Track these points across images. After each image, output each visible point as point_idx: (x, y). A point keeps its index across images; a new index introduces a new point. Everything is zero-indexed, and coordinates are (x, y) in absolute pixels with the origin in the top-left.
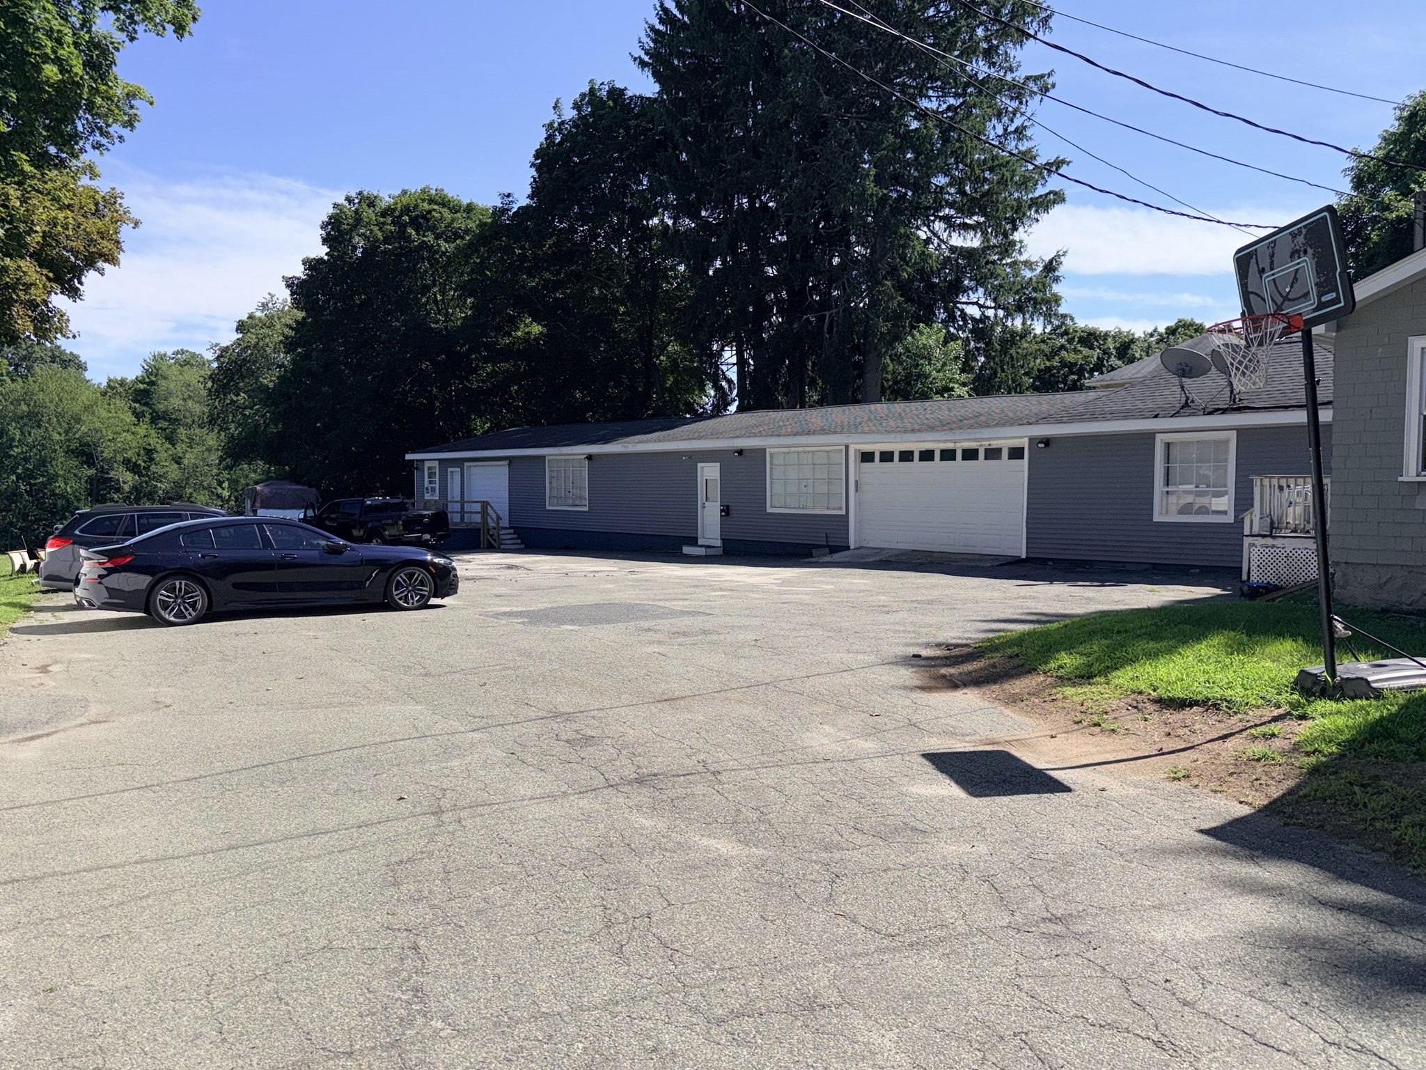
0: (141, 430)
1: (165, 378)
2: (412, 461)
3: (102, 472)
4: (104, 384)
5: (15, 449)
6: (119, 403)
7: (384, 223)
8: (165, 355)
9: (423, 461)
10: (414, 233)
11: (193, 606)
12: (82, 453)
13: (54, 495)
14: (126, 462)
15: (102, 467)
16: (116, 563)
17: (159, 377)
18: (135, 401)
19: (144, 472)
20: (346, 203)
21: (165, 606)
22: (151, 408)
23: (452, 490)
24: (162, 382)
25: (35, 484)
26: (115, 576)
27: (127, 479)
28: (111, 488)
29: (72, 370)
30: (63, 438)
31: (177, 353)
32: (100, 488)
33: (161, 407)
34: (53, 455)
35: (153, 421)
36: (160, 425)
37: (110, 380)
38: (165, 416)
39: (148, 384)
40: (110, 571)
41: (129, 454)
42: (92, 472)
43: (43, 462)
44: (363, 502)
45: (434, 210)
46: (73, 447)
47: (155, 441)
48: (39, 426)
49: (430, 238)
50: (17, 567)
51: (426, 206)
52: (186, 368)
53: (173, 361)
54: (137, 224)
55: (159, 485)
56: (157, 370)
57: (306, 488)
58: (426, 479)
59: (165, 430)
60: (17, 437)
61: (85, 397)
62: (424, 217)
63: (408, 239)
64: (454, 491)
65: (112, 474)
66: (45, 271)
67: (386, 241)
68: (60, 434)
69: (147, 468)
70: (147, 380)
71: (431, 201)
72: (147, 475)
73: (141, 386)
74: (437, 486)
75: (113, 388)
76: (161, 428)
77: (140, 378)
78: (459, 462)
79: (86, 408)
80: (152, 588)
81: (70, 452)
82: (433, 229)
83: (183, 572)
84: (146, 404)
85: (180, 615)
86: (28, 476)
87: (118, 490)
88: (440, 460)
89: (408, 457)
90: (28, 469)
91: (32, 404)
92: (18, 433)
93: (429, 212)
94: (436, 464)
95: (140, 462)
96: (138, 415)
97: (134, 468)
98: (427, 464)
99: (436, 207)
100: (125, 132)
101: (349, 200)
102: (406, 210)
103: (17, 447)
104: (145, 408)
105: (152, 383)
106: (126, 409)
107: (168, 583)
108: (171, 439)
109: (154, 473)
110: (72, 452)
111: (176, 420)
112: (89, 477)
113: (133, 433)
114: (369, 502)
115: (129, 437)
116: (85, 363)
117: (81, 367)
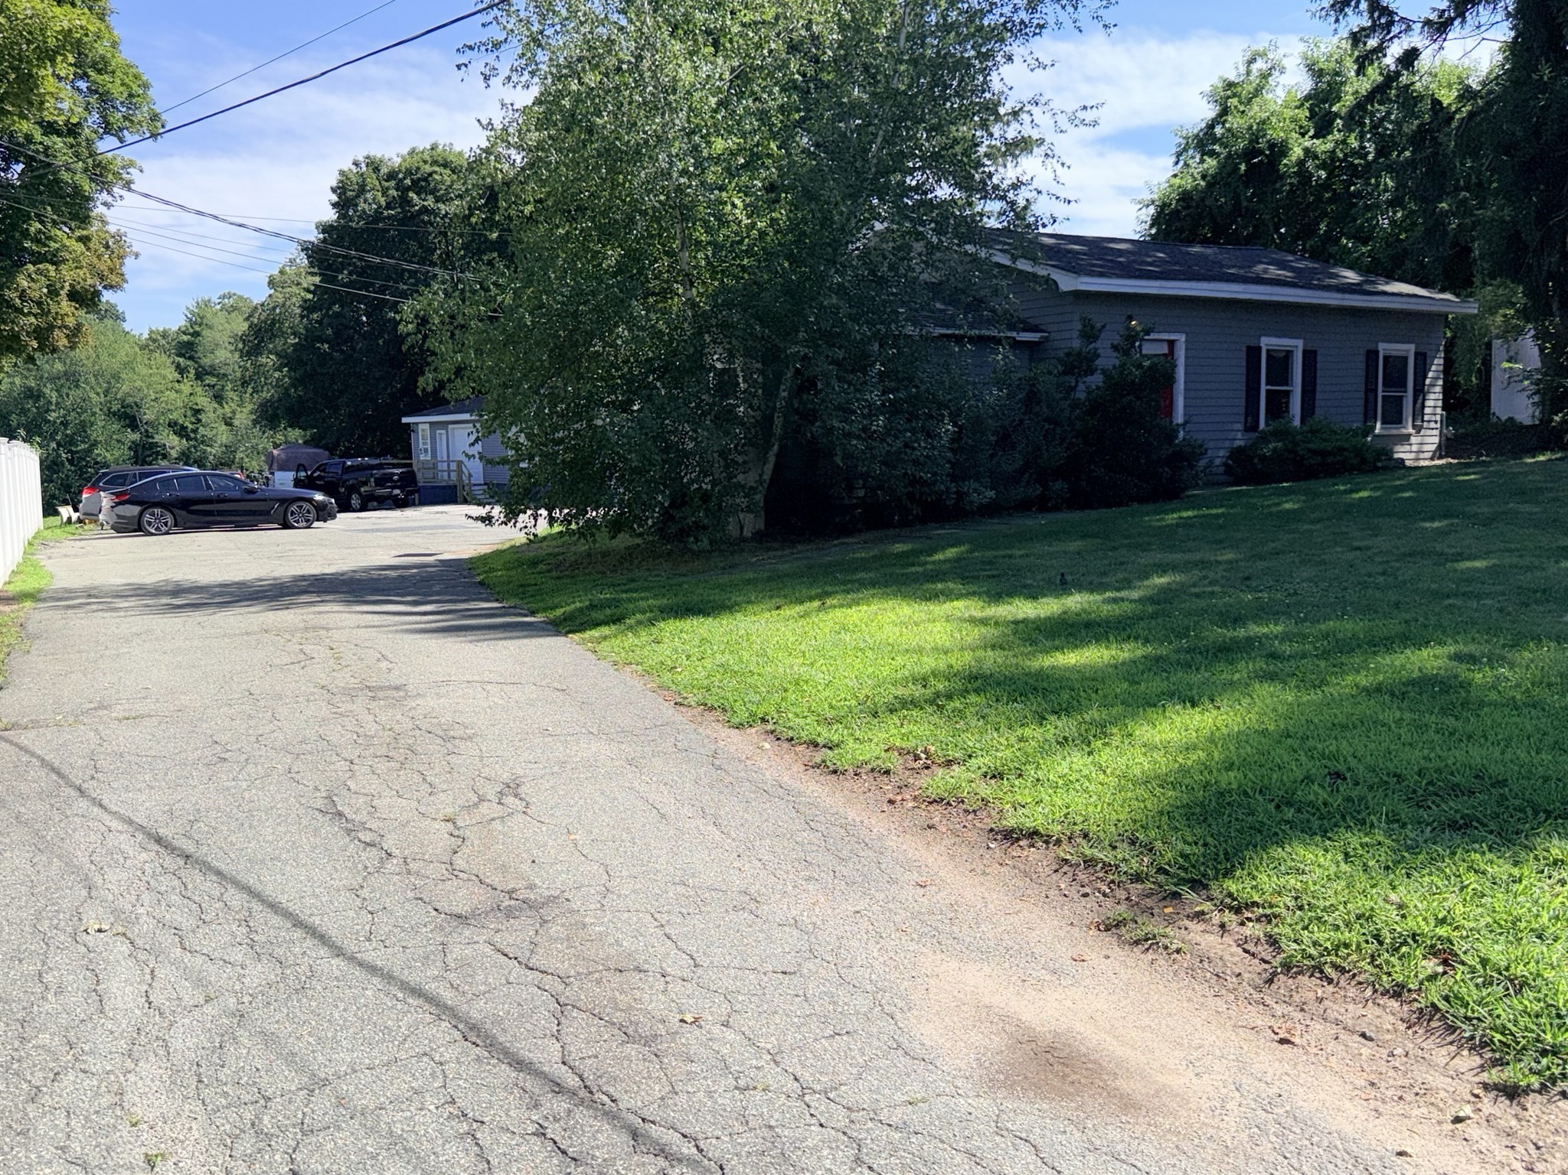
0: (186, 388)
1: (210, 327)
2: (408, 424)
3: (148, 436)
4: (146, 336)
5: (53, 414)
6: (160, 358)
7: (388, 189)
8: (209, 301)
9: (417, 424)
10: (415, 196)
11: (166, 524)
12: (126, 416)
13: (97, 463)
14: (172, 425)
15: (147, 431)
16: (121, 500)
17: (203, 326)
18: (180, 355)
19: (192, 435)
20: (353, 168)
21: (149, 523)
22: (196, 362)
23: (441, 452)
24: (206, 333)
25: (77, 452)
26: (120, 507)
27: (173, 443)
28: (158, 453)
29: (109, 322)
30: (102, 400)
31: (224, 297)
32: (146, 452)
33: (206, 361)
34: (93, 419)
35: (199, 377)
36: (207, 382)
37: (151, 332)
38: (211, 371)
39: (192, 335)
40: (118, 504)
41: (174, 416)
42: (136, 436)
43: (83, 426)
44: (345, 463)
45: (436, 172)
46: (114, 408)
47: (203, 400)
48: (77, 386)
49: (430, 202)
50: (65, 520)
51: (428, 168)
52: (233, 314)
53: (218, 307)
54: (137, 255)
55: (209, 449)
56: (201, 318)
57: (321, 451)
58: (421, 441)
59: (213, 386)
60: (54, 400)
61: (124, 352)
62: (425, 180)
63: (409, 203)
64: (442, 454)
65: (157, 438)
66: (73, 304)
67: (388, 206)
68: (98, 394)
69: (195, 431)
70: (191, 330)
71: (435, 163)
72: (196, 439)
73: (185, 338)
74: (429, 447)
75: (154, 341)
76: (209, 385)
77: (183, 329)
78: (444, 425)
79: (126, 365)
80: (141, 514)
81: (110, 414)
82: (433, 192)
83: (161, 504)
84: (191, 358)
85: (158, 529)
86: (71, 441)
87: (165, 456)
88: (430, 423)
89: (405, 420)
90: (67, 435)
91: (68, 362)
92: (54, 395)
93: (430, 174)
94: (427, 426)
95: (187, 424)
96: (181, 370)
97: (181, 431)
98: (421, 427)
99: (437, 169)
100: (124, 193)
101: (356, 164)
102: (409, 172)
103: (54, 411)
104: (189, 363)
105: (196, 334)
106: (168, 364)
107: (151, 510)
108: (219, 398)
109: (203, 436)
110: (114, 414)
111: (225, 375)
112: (133, 442)
113: (176, 392)
114: (349, 463)
115: (173, 395)
116: (123, 313)
117: (118, 317)
